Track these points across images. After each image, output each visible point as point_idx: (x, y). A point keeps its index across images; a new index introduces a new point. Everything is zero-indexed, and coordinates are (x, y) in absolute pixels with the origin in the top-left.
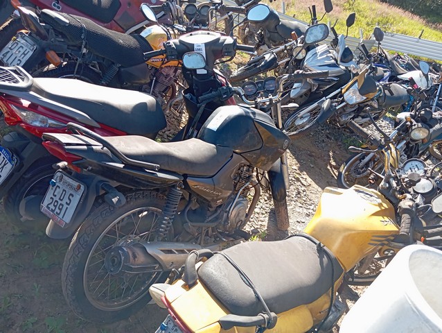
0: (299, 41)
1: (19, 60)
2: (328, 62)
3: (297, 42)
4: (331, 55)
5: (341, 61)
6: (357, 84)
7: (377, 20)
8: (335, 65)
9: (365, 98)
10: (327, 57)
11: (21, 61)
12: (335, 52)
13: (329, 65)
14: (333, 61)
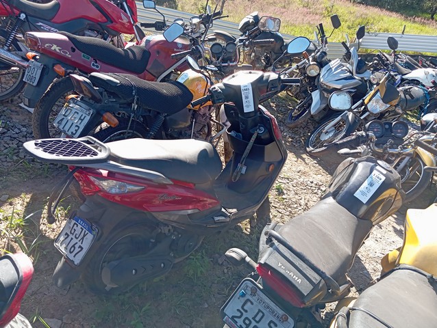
0: (311, 59)
1: (77, 126)
2: (343, 76)
3: (309, 61)
4: (345, 68)
5: (357, 73)
6: (379, 94)
7: (357, 22)
8: (351, 78)
9: (388, 106)
10: (342, 70)
11: (79, 127)
12: (348, 65)
13: (345, 79)
14: (348, 74)
